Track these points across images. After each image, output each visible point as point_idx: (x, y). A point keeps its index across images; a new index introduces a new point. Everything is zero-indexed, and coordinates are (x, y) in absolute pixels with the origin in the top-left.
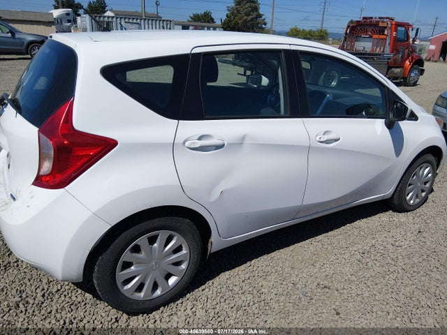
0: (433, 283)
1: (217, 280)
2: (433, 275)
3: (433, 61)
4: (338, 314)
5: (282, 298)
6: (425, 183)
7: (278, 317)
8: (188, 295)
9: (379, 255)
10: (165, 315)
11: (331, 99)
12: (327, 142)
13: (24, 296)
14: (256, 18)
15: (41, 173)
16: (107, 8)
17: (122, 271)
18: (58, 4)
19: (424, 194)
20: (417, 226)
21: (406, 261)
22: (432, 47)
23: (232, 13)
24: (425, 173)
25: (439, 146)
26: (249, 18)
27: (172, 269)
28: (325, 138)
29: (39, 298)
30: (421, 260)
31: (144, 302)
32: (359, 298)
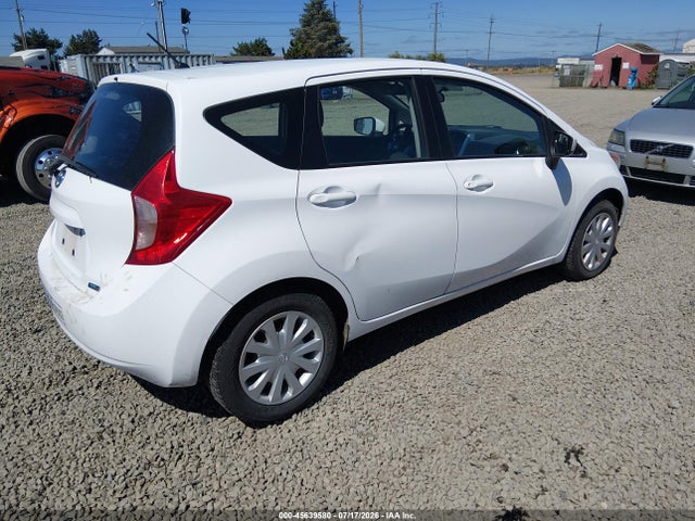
0: (627, 355)
1: (356, 380)
2: (627, 346)
3: (602, 87)
4: (514, 399)
5: (443, 391)
6: (605, 240)
7: (441, 410)
8: (324, 399)
9: (556, 331)
10: (300, 423)
11: (473, 140)
12: (479, 188)
13: (106, 424)
14: (336, 44)
15: (137, 248)
16: (101, 44)
17: (245, 365)
18: (21, 42)
19: (605, 255)
20: (601, 295)
21: (591, 334)
22: (599, 67)
23: (299, 39)
24: (604, 225)
25: (619, 189)
26: (326, 45)
27: (304, 363)
28: (475, 184)
29: (128, 425)
30: (609, 332)
31: (273, 407)
32: (538, 380)
